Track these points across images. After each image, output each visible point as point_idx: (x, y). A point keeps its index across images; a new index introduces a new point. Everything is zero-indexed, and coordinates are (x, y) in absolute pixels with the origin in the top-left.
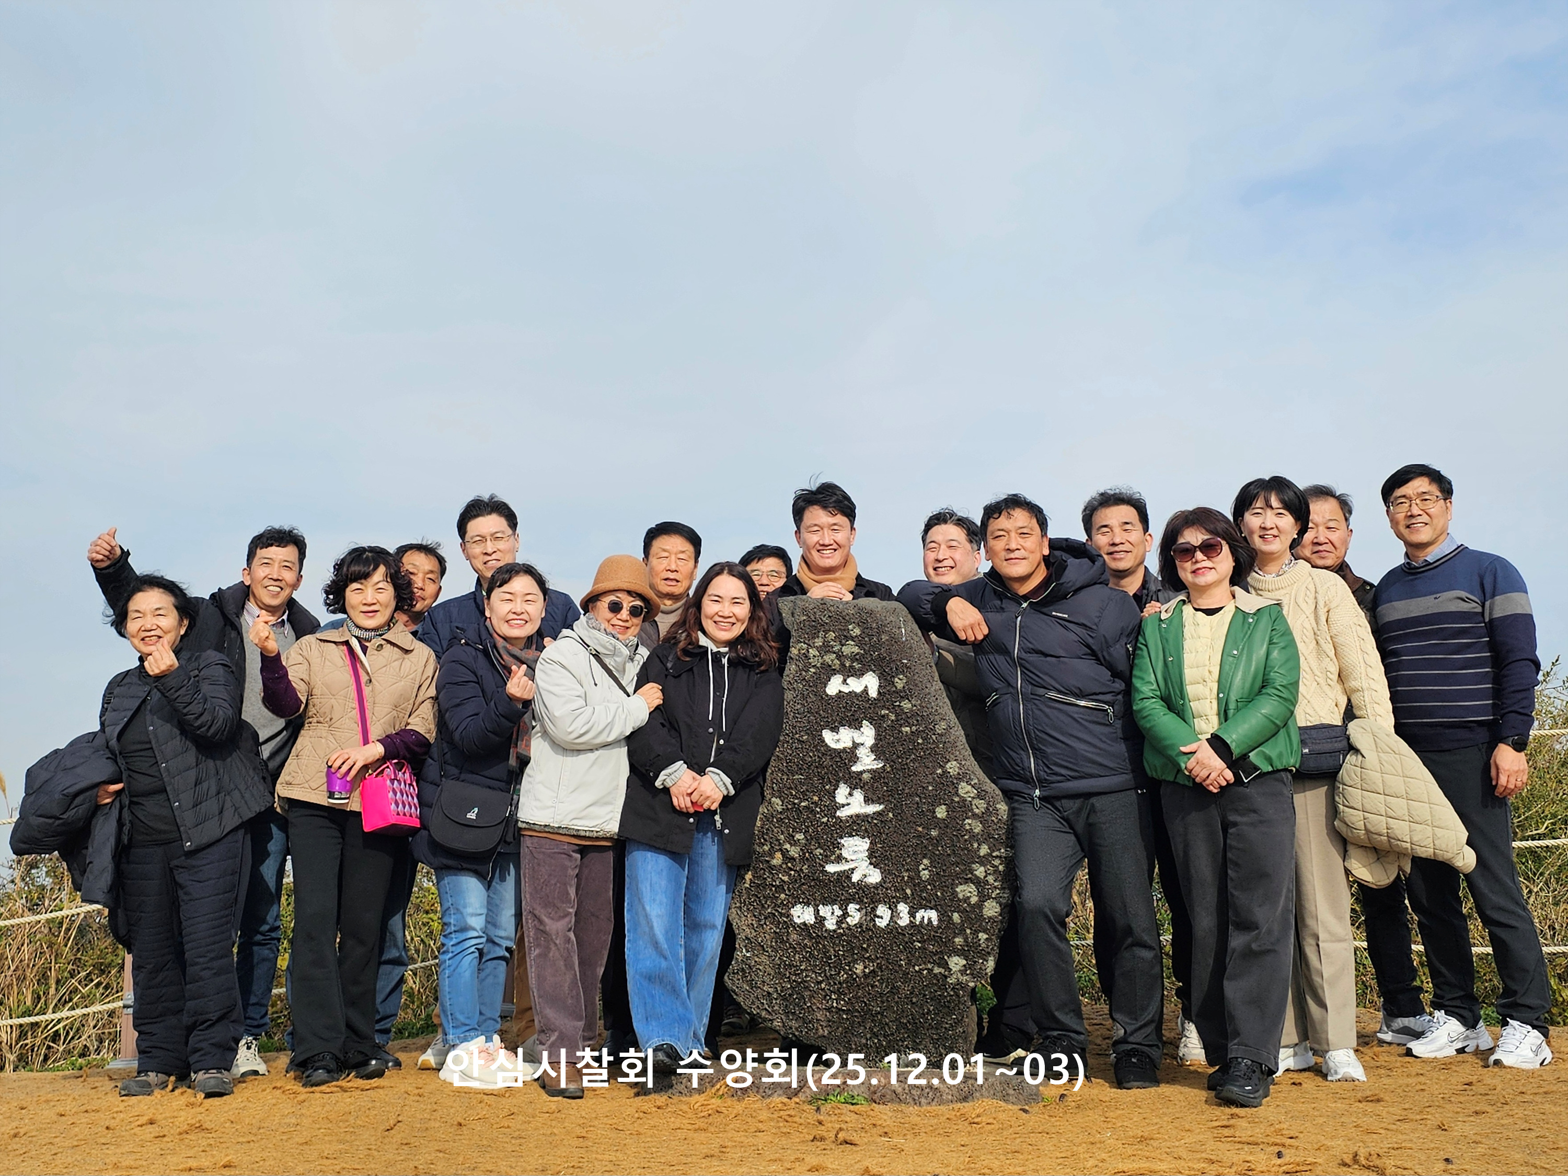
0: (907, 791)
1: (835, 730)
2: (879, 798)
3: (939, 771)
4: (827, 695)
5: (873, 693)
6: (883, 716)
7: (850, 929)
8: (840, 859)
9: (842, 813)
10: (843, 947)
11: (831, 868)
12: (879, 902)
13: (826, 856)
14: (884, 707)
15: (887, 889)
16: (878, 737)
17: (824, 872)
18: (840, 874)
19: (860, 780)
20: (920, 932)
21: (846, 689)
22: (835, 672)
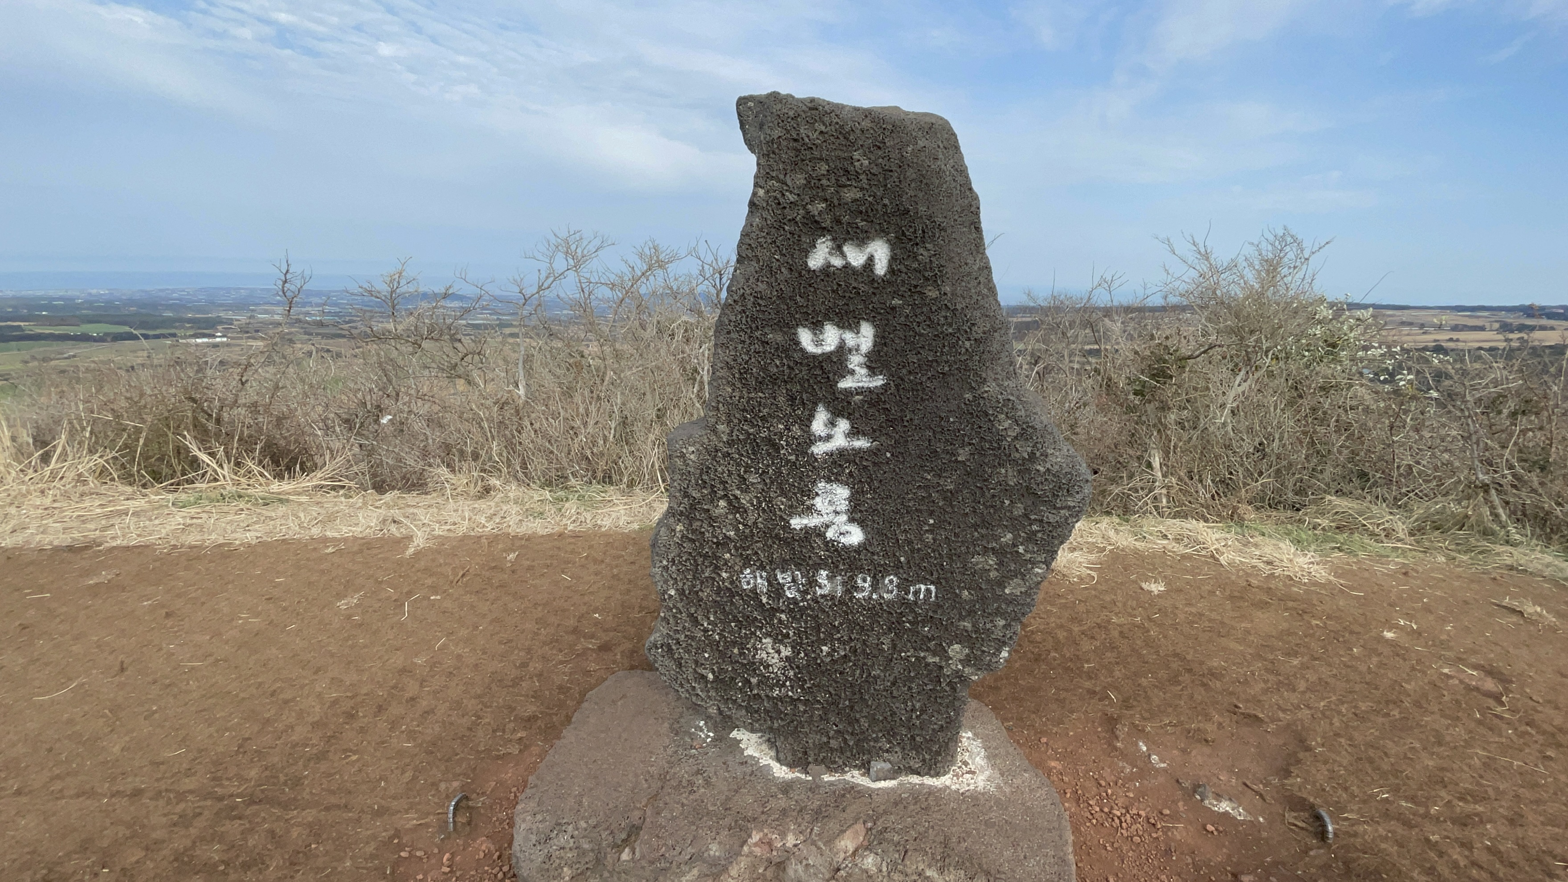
0: (916, 422)
1: (816, 326)
2: (874, 431)
3: (968, 396)
4: (809, 271)
5: (881, 268)
6: (893, 308)
7: (817, 602)
8: (810, 510)
9: (819, 449)
10: (806, 622)
11: (797, 523)
12: (861, 569)
13: (791, 507)
14: (895, 294)
15: (873, 554)
16: (881, 341)
17: (787, 527)
18: (806, 530)
19: (849, 403)
20: (913, 611)
21: (837, 262)
22: (823, 231)
